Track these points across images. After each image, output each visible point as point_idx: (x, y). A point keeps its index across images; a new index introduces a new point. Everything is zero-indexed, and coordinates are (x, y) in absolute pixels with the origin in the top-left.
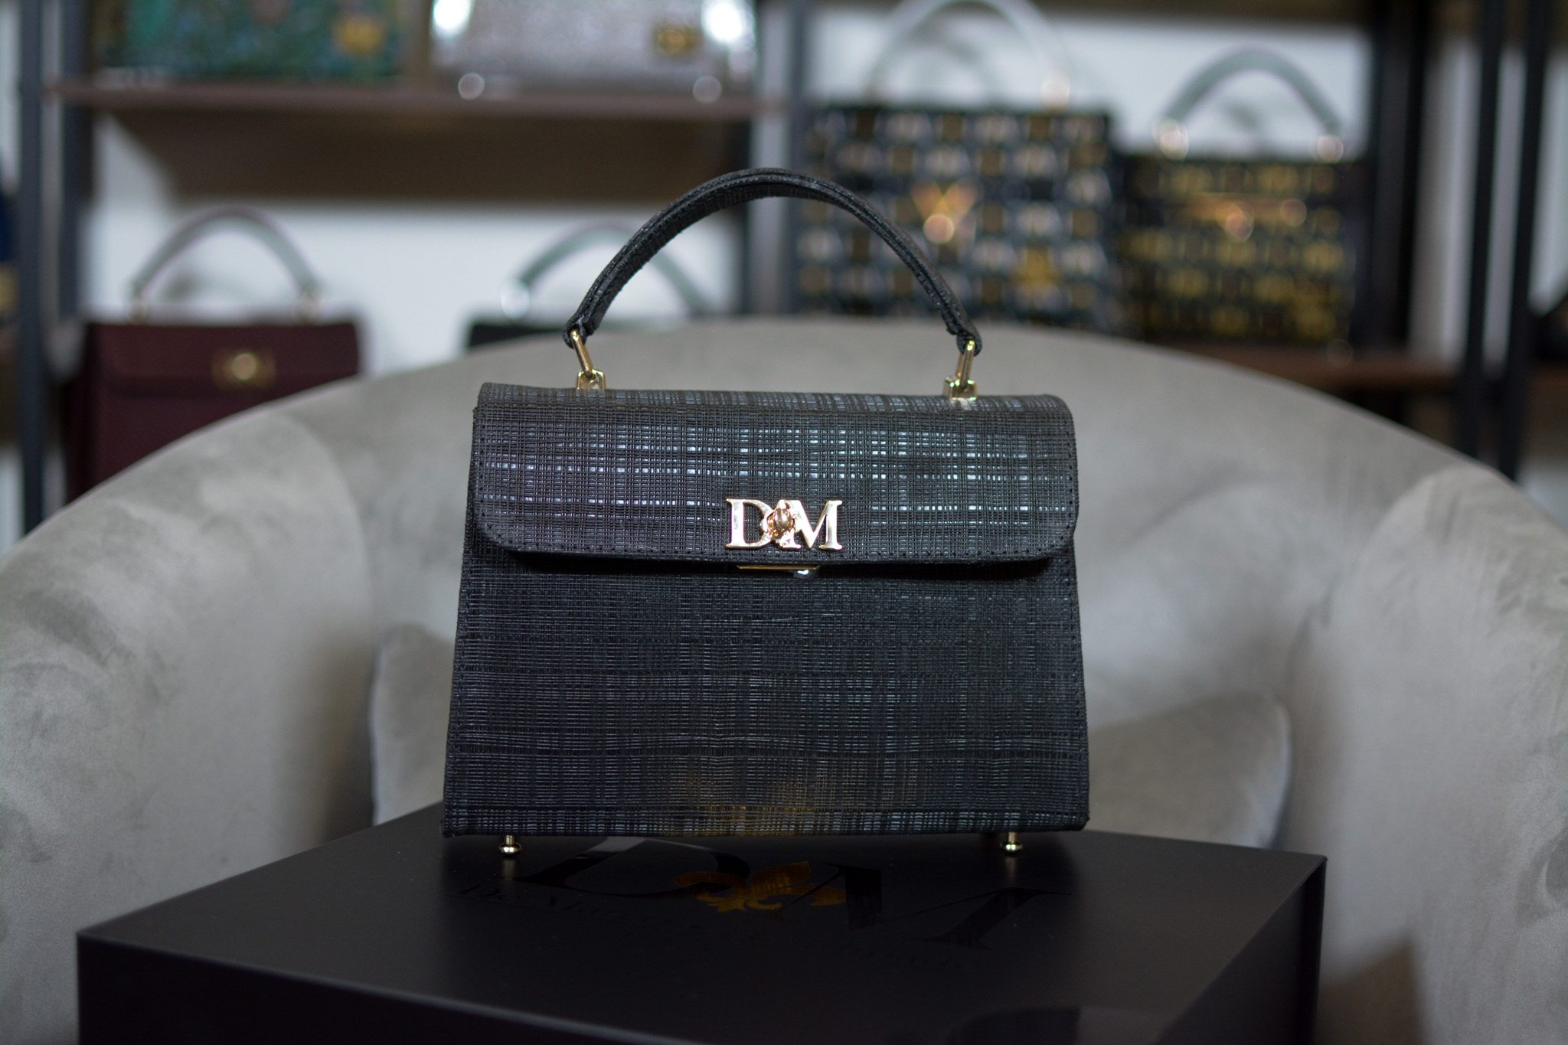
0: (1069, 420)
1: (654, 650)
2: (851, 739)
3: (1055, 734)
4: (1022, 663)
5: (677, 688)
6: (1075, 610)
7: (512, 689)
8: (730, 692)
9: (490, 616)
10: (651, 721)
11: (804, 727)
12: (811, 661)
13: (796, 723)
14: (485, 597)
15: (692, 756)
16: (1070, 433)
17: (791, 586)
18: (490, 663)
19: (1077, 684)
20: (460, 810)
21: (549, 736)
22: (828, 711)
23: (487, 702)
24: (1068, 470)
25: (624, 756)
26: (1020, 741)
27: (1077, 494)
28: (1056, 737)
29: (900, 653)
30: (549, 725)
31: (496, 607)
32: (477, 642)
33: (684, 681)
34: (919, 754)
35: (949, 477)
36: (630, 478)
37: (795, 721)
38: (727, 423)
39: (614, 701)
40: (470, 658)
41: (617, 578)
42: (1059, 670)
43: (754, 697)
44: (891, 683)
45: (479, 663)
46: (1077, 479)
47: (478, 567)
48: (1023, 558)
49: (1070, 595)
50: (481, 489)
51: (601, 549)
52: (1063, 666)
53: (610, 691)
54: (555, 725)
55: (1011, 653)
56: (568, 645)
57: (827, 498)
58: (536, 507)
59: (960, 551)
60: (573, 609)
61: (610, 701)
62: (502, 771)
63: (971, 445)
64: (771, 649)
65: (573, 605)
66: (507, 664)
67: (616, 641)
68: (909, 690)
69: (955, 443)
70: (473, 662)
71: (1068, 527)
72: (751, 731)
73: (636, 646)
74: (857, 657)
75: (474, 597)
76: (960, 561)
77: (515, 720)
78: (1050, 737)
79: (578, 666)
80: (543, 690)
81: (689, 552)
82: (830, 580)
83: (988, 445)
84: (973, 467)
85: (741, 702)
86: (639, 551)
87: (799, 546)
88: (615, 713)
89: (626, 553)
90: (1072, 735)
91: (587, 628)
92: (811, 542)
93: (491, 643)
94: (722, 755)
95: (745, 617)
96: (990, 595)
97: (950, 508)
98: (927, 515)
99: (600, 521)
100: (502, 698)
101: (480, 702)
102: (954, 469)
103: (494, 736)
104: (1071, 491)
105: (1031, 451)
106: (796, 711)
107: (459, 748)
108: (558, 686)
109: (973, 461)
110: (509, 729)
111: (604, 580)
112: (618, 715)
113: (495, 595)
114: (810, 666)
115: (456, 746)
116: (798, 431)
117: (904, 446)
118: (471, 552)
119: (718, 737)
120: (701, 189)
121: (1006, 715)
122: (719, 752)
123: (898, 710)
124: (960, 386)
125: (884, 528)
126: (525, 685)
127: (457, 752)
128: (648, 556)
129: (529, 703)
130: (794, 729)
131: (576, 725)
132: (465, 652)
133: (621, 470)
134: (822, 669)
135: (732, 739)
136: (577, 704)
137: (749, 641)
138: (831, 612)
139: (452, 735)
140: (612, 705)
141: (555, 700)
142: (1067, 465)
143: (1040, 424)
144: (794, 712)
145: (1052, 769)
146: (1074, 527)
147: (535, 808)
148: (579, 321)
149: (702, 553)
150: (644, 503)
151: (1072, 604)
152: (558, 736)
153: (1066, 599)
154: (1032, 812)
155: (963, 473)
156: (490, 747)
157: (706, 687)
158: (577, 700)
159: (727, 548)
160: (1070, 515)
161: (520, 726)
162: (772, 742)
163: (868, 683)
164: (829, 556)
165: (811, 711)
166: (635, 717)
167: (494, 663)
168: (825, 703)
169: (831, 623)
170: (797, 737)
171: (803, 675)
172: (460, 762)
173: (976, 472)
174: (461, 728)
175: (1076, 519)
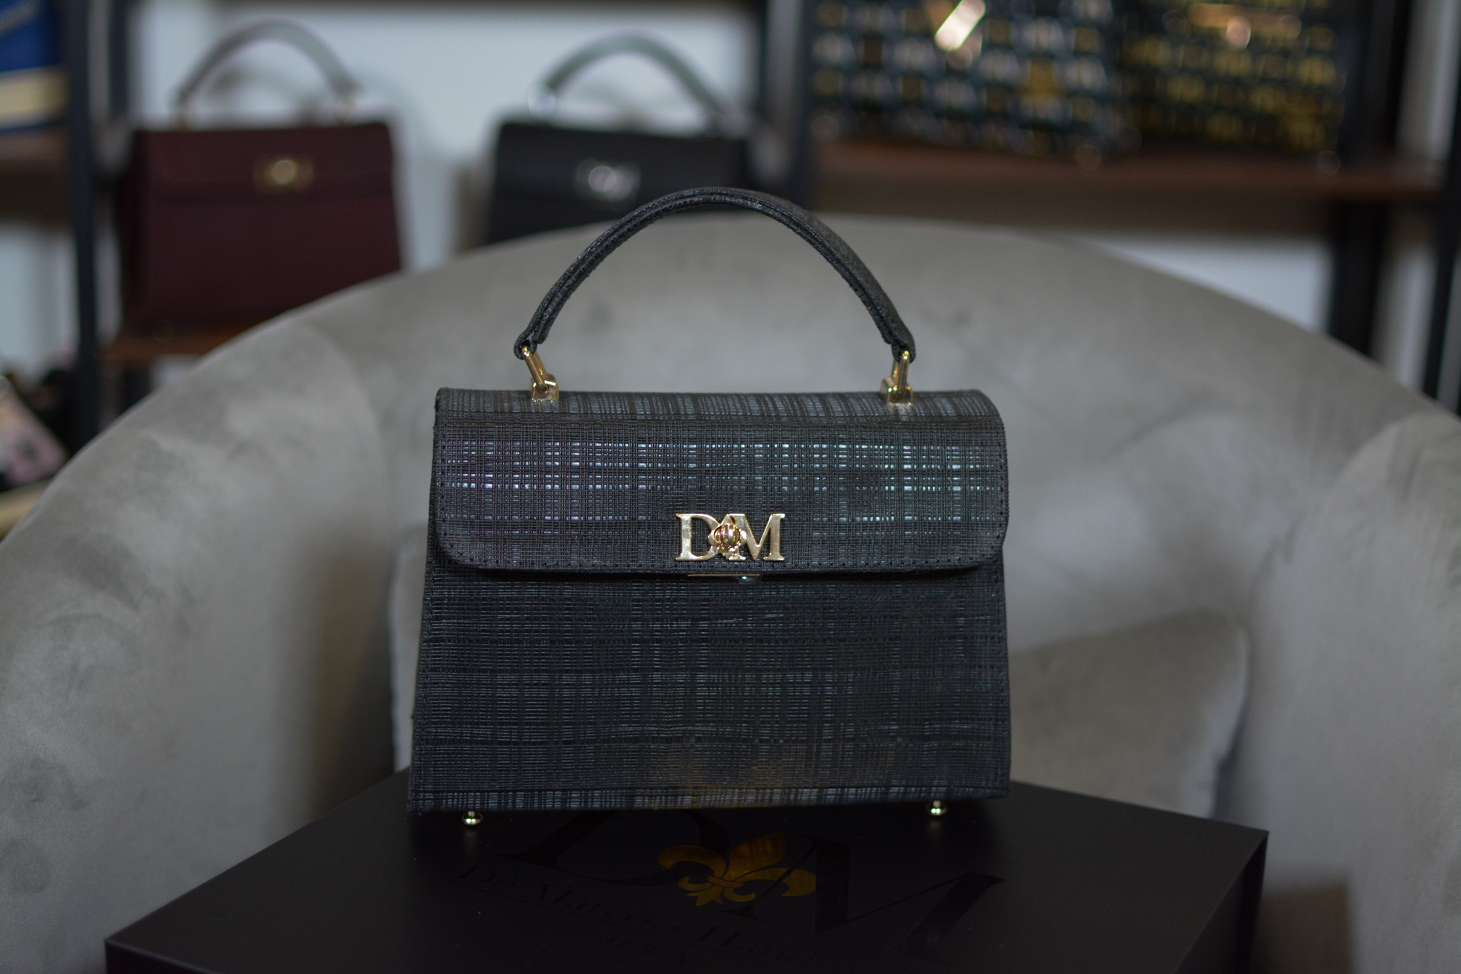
0: (1001, 431)
1: (607, 651)
2: (790, 727)
3: (981, 719)
4: (951, 655)
5: (628, 684)
6: (1002, 606)
7: (474, 688)
8: (679, 687)
9: (452, 621)
10: (604, 715)
11: (747, 718)
12: (755, 658)
13: (740, 714)
14: (447, 604)
15: (643, 744)
16: (1002, 444)
17: (736, 589)
18: (452, 665)
19: (1002, 673)
20: (426, 794)
21: (509, 729)
22: (770, 703)
23: (451, 700)
24: (1000, 481)
25: (579, 745)
26: (948, 726)
27: (1007, 505)
28: (981, 722)
29: (838, 649)
30: (509, 719)
31: (458, 613)
32: (441, 645)
33: (635, 678)
34: (853, 740)
35: (887, 488)
36: (584, 493)
37: (739, 712)
38: (676, 440)
39: (570, 697)
40: (434, 660)
41: (572, 585)
42: (986, 661)
43: (703, 691)
44: (829, 677)
45: (443, 665)
46: (1007, 489)
47: (440, 576)
48: (955, 566)
49: (997, 592)
50: (443, 509)
51: (557, 564)
52: (990, 658)
53: (565, 688)
54: (515, 719)
55: (941, 647)
56: (526, 647)
57: (771, 511)
58: (495, 525)
59: (896, 561)
60: (530, 614)
61: (565, 697)
62: (465, 761)
63: (907, 457)
64: (718, 648)
65: (531, 610)
66: (468, 665)
67: (571, 643)
68: (845, 683)
69: (892, 455)
70: (437, 664)
71: (998, 537)
72: (698, 722)
73: (590, 647)
74: (798, 654)
75: (437, 604)
76: (896, 570)
77: (477, 715)
78: (976, 722)
79: (536, 666)
80: (503, 688)
81: (640, 566)
82: (773, 583)
83: (924, 457)
84: (909, 478)
85: (689, 696)
86: (593, 566)
87: (744, 558)
88: (570, 708)
89: (582, 568)
90: (997, 720)
91: (544, 631)
92: (755, 554)
93: (453, 646)
94: (671, 743)
95: (693, 619)
96: (923, 594)
97: (888, 518)
98: (865, 526)
99: (556, 538)
100: (465, 696)
101: (444, 700)
102: (891, 481)
103: (459, 730)
104: (1002, 502)
105: (964, 462)
106: (740, 703)
107: (424, 741)
108: (516, 684)
109: (908, 473)
110: (471, 723)
111: (559, 587)
112: (573, 710)
113: (457, 602)
114: (753, 663)
115: (422, 740)
116: (743, 446)
117: (844, 459)
118: (433, 562)
119: (666, 727)
120: (647, 209)
121: (935, 703)
122: (668, 740)
123: (834, 700)
124: (897, 391)
125: (825, 539)
126: (486, 684)
127: (423, 745)
128: (602, 570)
129: (490, 700)
130: (738, 719)
131: (534, 719)
132: (429, 655)
133: (575, 487)
134: (764, 665)
135: (680, 728)
136: (535, 701)
137: (696, 641)
138: (774, 613)
139: (418, 730)
140: (568, 701)
141: (514, 697)
142: (999, 476)
143: (973, 435)
144: (738, 705)
145: (977, 750)
146: (1004, 537)
147: (496, 791)
148: (530, 338)
149: (653, 566)
150: (598, 518)
151: (999, 601)
152: (517, 729)
153: (993, 595)
154: (957, 787)
155: (900, 484)
156: (453, 740)
157: (656, 683)
158: (535, 697)
159: (676, 561)
160: (1000, 525)
161: (481, 721)
162: (718, 731)
163: (808, 677)
164: (773, 566)
165: (754, 703)
166: (589, 711)
167: (456, 665)
168: (767, 695)
169: (773, 623)
170: (741, 726)
171: (747, 670)
172: (425, 754)
173: (912, 483)
174: (426, 724)
175: (1006, 528)
